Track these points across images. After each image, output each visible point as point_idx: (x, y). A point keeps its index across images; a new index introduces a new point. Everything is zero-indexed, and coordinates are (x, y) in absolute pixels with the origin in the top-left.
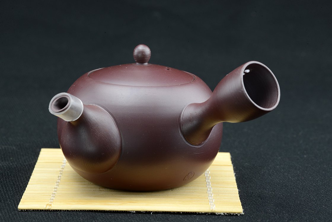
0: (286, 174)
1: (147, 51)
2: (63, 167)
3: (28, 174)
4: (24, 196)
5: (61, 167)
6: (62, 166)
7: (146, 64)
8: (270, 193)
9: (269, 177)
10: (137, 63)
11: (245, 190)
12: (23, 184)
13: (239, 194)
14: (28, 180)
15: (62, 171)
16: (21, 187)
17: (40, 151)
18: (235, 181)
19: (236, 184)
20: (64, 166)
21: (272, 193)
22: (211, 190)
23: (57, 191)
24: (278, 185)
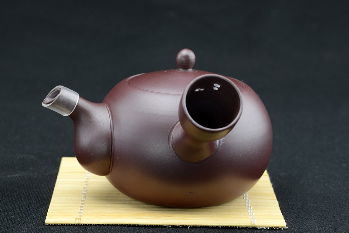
0: (326, 184)
1: (192, 56)
2: (88, 178)
3: (50, 185)
4: (51, 209)
5: (86, 178)
6: (87, 176)
7: (190, 70)
8: (312, 205)
9: (309, 187)
10: (181, 69)
11: (285, 202)
12: (47, 196)
13: (279, 206)
14: (52, 191)
15: (87, 182)
16: (45, 199)
17: (60, 160)
18: (273, 192)
19: (275, 195)
20: (88, 176)
21: (315, 206)
22: (249, 202)
23: (85, 204)
24: (319, 197)
